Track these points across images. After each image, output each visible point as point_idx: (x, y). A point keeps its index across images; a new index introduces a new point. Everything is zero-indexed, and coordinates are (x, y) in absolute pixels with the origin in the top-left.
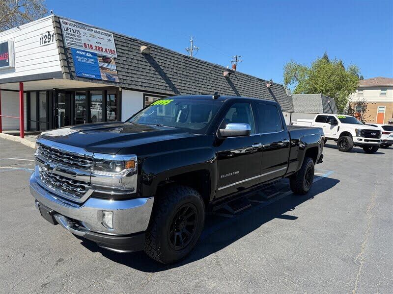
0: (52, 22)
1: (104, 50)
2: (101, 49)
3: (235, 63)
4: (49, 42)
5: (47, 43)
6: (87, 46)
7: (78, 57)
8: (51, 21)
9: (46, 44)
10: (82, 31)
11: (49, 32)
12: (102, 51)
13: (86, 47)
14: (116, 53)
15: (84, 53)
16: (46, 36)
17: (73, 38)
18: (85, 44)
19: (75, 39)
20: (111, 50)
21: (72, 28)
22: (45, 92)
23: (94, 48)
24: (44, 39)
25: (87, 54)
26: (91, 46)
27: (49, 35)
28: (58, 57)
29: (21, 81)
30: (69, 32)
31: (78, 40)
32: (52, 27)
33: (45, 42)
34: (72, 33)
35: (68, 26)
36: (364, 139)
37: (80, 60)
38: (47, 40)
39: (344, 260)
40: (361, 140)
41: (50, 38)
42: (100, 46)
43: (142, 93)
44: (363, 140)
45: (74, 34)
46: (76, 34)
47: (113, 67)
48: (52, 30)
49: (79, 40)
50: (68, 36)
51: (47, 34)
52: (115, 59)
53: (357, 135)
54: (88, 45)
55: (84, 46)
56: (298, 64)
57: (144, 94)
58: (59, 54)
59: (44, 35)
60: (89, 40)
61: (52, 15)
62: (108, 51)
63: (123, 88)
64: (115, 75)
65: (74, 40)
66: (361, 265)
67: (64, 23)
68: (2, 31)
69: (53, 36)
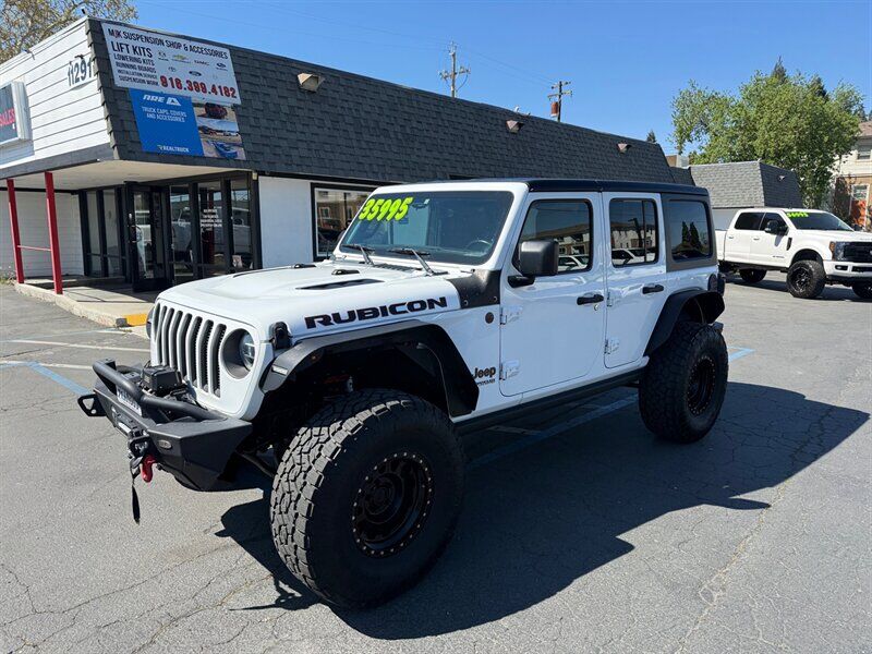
0: (84, 33)
1: (209, 89)
2: (201, 87)
3: (557, 99)
4: (83, 78)
5: (81, 82)
6: (169, 82)
7: (146, 109)
8: (83, 30)
9: (78, 84)
10: (155, 48)
11: (81, 57)
12: (205, 92)
13: (166, 86)
14: (237, 94)
15: (161, 100)
16: (77, 65)
17: (133, 67)
18: (162, 77)
19: (140, 68)
20: (225, 88)
21: (132, 43)
22: (113, 191)
23: (185, 85)
24: (75, 73)
25: (169, 102)
26: (178, 81)
27: (83, 62)
28: (102, 112)
29: (48, 169)
30: (125, 53)
31: (145, 69)
32: (86, 44)
33: (77, 80)
34: (132, 54)
35: (122, 40)
36: (851, 265)
37: (151, 116)
38: (80, 75)
39: (673, 586)
40: (845, 268)
41: (85, 71)
42: (199, 80)
43: (308, 183)
44: (850, 269)
45: (136, 56)
46: (142, 57)
47: (230, 125)
48: (88, 52)
49: (149, 69)
50: (121, 61)
51: (79, 61)
52: (235, 107)
53: (834, 258)
54: (171, 79)
55: (160, 83)
56: (709, 93)
57: (312, 184)
58: (103, 105)
59: (74, 64)
60: (172, 69)
61: (86, 18)
62: (218, 90)
63: (261, 173)
64: (235, 145)
65: (138, 71)
66: (712, 600)
67: (111, 33)
68: (3, 62)
69: (89, 65)
